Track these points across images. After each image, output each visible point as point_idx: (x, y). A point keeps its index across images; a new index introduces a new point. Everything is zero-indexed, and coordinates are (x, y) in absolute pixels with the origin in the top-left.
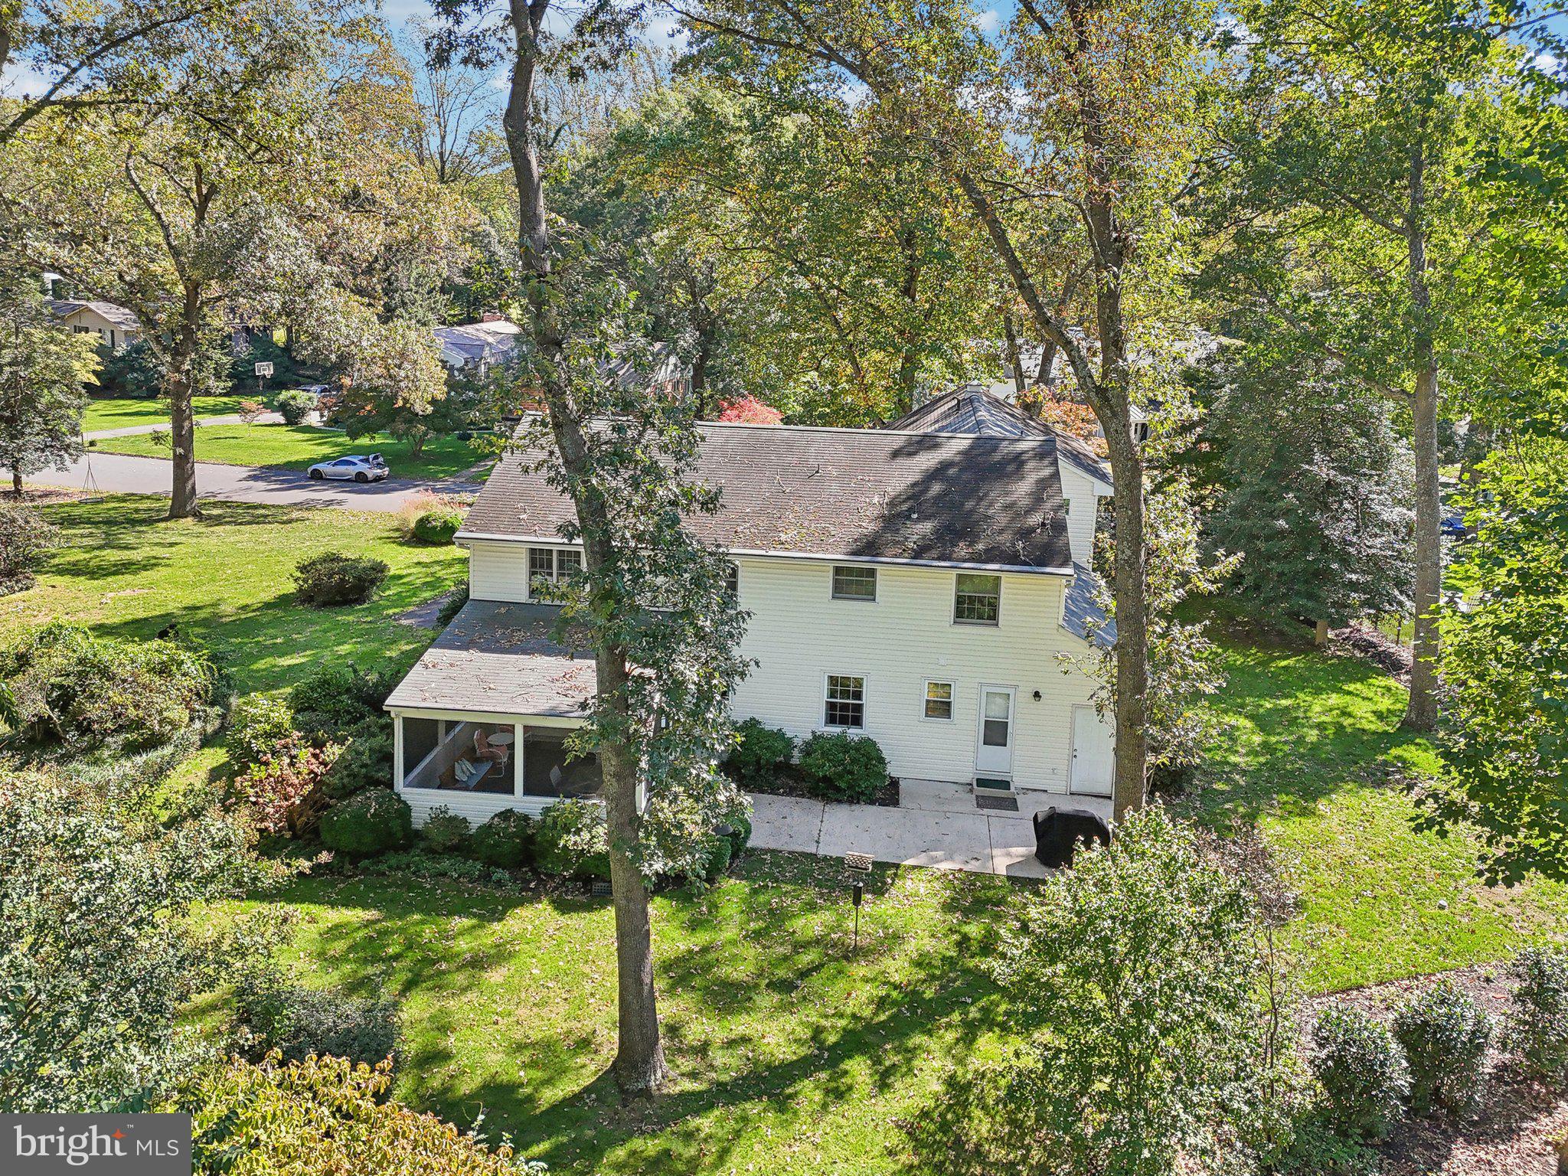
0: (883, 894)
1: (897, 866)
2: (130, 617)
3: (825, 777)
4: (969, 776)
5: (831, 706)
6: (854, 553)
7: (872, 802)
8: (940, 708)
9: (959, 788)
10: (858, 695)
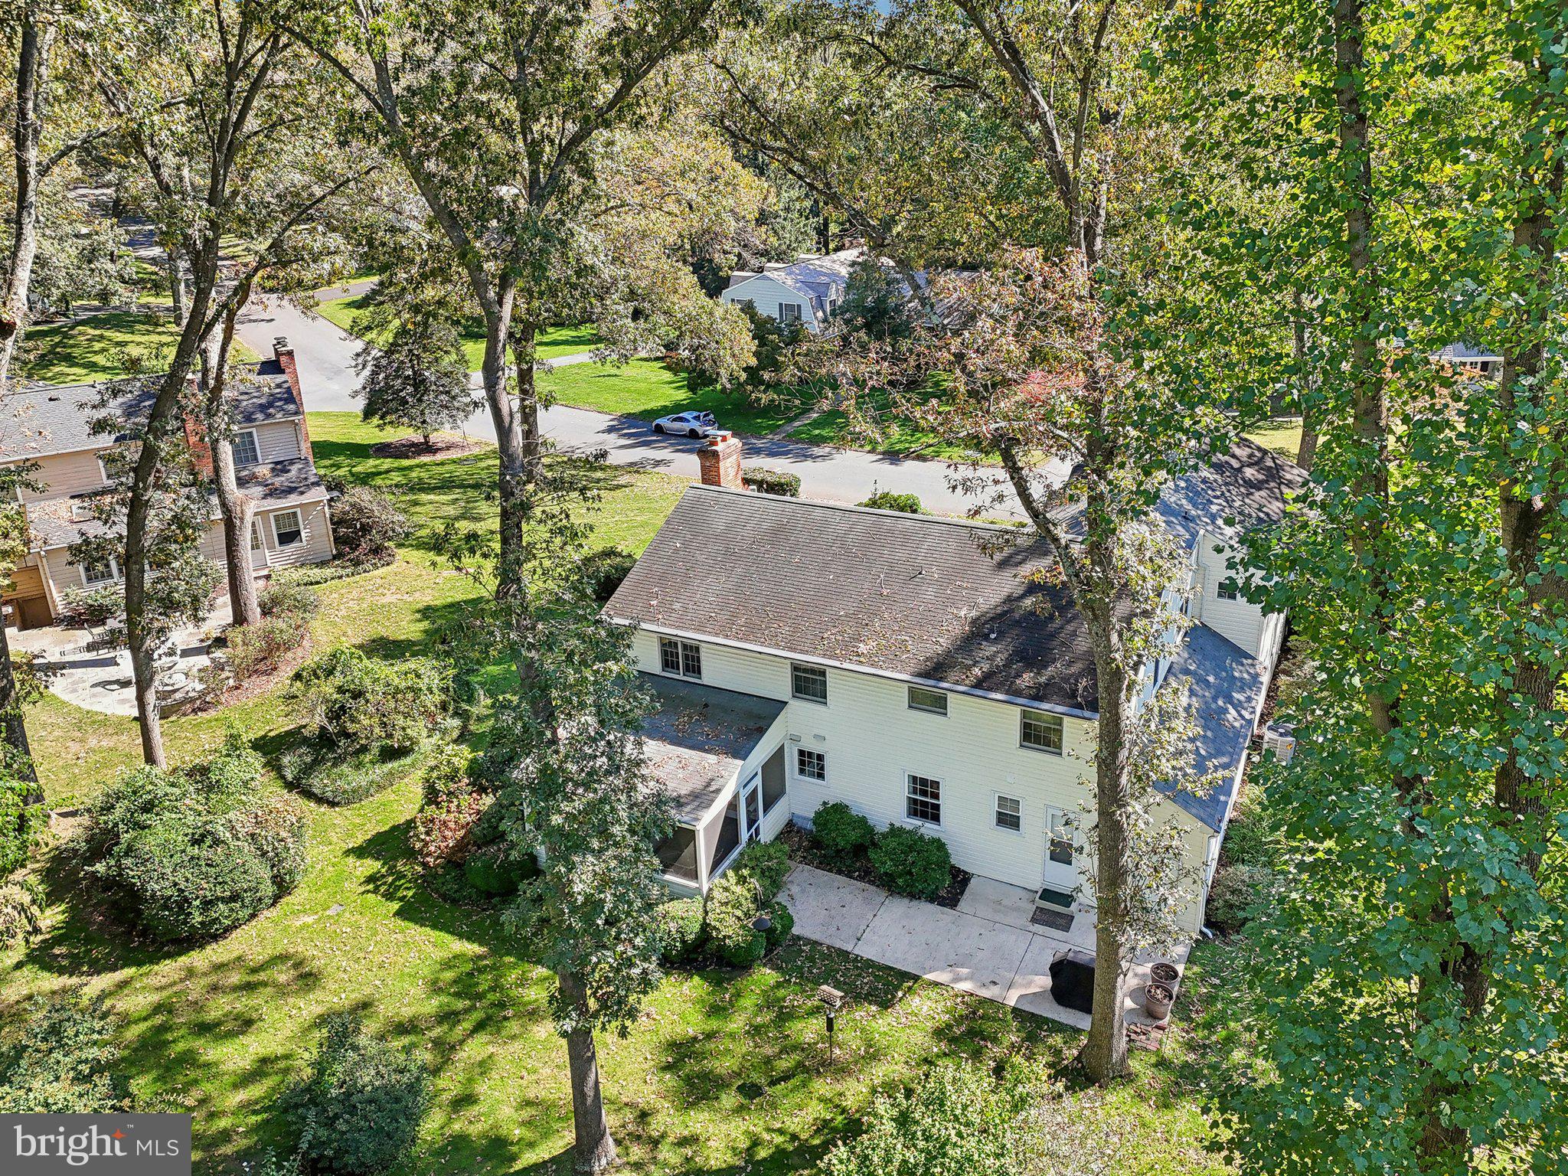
0: (887, 1008)
1: (916, 978)
2: (449, 600)
3: (886, 874)
4: (1037, 885)
5: (913, 802)
6: (919, 675)
7: (932, 901)
8: (1008, 820)
9: (1023, 893)
10: (936, 796)
